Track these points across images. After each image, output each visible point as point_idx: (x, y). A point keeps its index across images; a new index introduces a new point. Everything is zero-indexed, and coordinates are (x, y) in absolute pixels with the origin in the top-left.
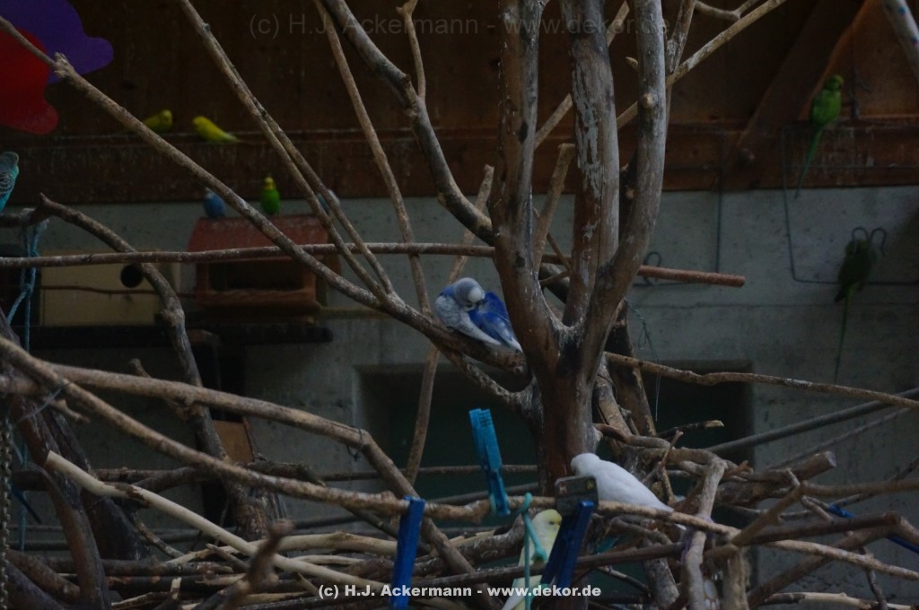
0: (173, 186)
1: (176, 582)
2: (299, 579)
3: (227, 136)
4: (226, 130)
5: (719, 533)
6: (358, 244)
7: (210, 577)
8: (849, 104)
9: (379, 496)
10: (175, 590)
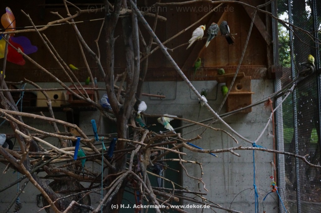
0: (65, 79)
1: (43, 156)
2: (69, 156)
3: (77, 68)
4: (76, 67)
5: (144, 145)
6: (82, 88)
7: (52, 155)
8: (202, 64)
9: (71, 137)
10: (43, 158)
